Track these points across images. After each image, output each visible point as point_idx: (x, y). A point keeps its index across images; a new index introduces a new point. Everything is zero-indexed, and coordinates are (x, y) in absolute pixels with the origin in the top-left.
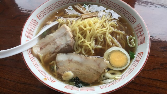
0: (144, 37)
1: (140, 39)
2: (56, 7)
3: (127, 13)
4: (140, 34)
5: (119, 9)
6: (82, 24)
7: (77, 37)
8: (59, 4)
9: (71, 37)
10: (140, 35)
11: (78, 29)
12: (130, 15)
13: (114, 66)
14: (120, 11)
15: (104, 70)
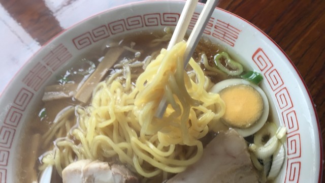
0: (226, 26)
1: (222, 36)
2: (8, 145)
3: (148, 19)
4: (212, 26)
5: (127, 25)
6: (99, 120)
7: (121, 153)
8: (7, 134)
9: (105, 169)
10: (213, 28)
11: (102, 137)
12: (158, 16)
13: (250, 125)
14: (132, 27)
15: (246, 152)
